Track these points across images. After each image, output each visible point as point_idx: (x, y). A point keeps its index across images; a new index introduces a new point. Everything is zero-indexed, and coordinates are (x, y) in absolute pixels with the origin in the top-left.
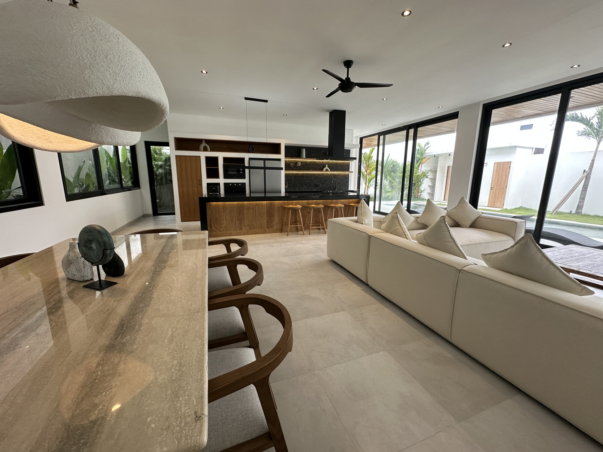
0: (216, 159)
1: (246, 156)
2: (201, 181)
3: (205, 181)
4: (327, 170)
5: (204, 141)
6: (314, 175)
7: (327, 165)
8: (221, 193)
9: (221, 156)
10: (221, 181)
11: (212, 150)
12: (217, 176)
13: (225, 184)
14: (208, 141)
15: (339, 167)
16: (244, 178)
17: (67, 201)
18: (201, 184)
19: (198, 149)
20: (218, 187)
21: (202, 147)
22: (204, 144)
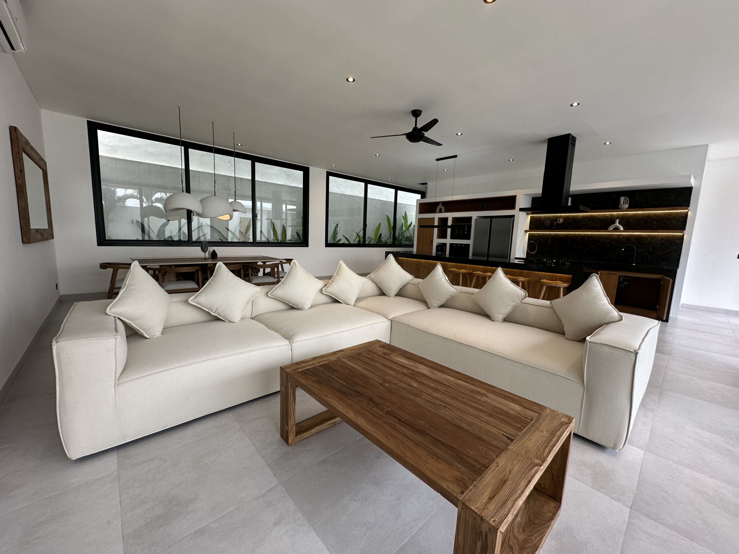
0: (446, 219)
1: (474, 215)
2: (432, 241)
3: (436, 241)
4: (616, 229)
5: (441, 204)
6: (589, 236)
7: (618, 220)
8: (446, 253)
9: (450, 216)
10: (448, 241)
11: (446, 211)
12: (445, 237)
13: (451, 245)
14: (445, 203)
15: (654, 222)
16: (469, 238)
17: (325, 247)
18: (432, 244)
19: (434, 212)
20: (445, 247)
21: (438, 209)
22: (440, 206)
